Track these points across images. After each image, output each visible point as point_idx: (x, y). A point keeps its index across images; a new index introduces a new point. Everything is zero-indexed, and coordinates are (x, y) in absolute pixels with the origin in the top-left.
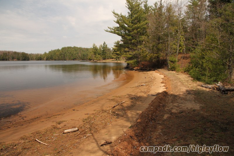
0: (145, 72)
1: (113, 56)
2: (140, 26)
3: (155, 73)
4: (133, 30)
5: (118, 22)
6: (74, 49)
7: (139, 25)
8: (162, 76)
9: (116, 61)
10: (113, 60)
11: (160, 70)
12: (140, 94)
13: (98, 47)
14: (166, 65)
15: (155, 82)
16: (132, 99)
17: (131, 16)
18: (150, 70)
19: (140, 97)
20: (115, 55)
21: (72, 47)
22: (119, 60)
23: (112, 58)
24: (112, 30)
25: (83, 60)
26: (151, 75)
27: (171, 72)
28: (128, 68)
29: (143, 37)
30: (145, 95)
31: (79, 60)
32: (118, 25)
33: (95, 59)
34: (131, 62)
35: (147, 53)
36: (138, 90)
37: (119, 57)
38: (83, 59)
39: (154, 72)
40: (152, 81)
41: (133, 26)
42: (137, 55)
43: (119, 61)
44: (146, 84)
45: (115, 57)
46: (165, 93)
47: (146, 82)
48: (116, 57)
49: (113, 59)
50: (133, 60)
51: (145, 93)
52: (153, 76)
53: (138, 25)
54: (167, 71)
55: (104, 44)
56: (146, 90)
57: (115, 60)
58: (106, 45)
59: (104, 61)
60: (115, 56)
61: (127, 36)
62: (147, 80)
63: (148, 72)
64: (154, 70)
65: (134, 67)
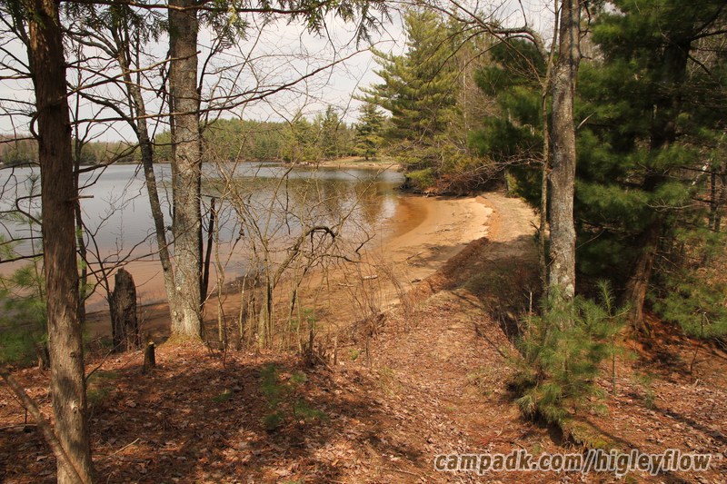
0: (452, 201)
1: (357, 150)
2: (439, 85)
3: (476, 203)
4: (422, 94)
5: (382, 74)
6: (232, 126)
7: (437, 84)
8: (489, 211)
9: (366, 165)
10: (355, 161)
11: (488, 195)
12: (442, 244)
13: (310, 120)
14: (503, 183)
15: (472, 224)
16: (432, 249)
17: (416, 57)
18: (464, 195)
19: (444, 247)
20: (363, 144)
21: (226, 122)
22: (374, 160)
23: (353, 155)
24: (369, 95)
25: (261, 159)
26: (466, 207)
27: (512, 199)
28: (407, 188)
29: (447, 114)
30: (453, 245)
31: (247, 160)
32: (383, 82)
33: (304, 158)
34: (416, 174)
35: (457, 155)
36: (439, 238)
37: (374, 150)
38: (263, 157)
39: (473, 200)
40: (466, 221)
41: (421, 84)
42: (431, 158)
43: (375, 165)
44: (455, 227)
45: (362, 151)
46: (484, 241)
47: (454, 224)
48: (365, 150)
49: (357, 158)
50: (422, 169)
51: (452, 241)
52: (471, 210)
53: (435, 83)
54: (504, 198)
55: (328, 112)
56: (454, 238)
57: (363, 161)
58: (335, 116)
59: (329, 164)
60: (363, 148)
61: (408, 111)
62: (456, 219)
63: (460, 201)
64: (474, 196)
65: (425, 188)
